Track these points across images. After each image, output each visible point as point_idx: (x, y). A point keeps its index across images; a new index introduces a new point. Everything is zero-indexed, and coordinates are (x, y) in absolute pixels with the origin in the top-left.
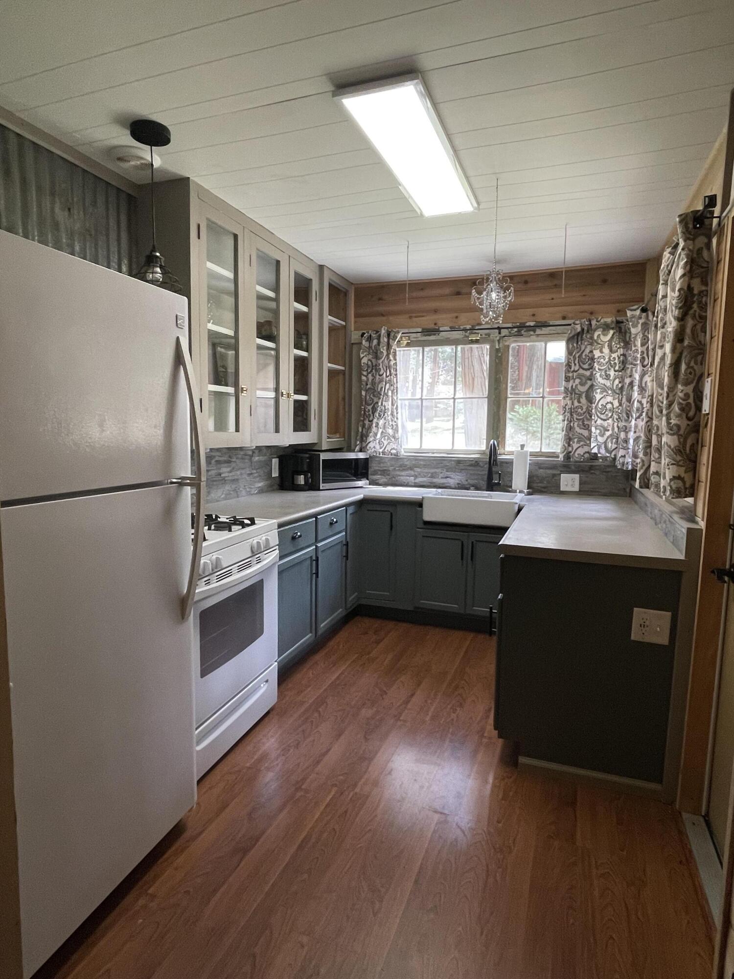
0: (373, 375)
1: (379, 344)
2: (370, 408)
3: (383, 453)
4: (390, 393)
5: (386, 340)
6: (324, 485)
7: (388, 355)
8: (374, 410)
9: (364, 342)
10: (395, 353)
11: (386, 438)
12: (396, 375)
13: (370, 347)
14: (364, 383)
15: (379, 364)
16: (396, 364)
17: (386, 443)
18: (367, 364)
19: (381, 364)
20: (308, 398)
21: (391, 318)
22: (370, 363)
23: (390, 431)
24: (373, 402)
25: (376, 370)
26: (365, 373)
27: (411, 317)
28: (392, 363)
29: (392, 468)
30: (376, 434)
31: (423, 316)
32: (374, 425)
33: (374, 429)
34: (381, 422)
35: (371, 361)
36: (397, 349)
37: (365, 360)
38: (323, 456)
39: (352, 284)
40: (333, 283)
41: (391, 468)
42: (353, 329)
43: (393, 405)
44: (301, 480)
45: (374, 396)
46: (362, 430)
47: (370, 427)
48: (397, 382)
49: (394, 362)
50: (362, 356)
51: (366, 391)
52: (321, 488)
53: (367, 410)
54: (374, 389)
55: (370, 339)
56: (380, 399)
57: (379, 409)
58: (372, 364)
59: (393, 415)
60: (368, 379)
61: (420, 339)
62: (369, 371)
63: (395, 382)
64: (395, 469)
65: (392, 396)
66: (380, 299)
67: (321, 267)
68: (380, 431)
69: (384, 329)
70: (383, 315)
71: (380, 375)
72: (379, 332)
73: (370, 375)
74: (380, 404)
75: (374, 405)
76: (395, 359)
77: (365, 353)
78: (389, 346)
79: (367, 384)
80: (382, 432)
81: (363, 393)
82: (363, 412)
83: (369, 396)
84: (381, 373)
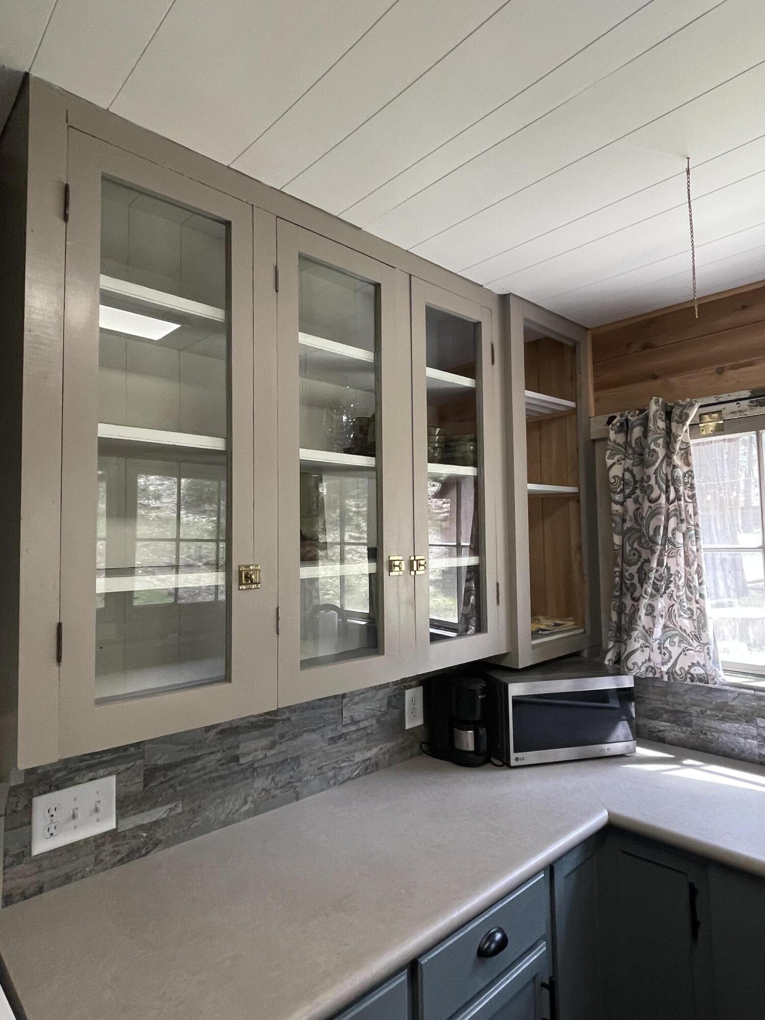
0: (636, 501)
1: (645, 434)
2: (633, 569)
3: (670, 673)
4: (679, 539)
5: (662, 424)
6: (520, 755)
7: (668, 456)
8: (643, 576)
9: (612, 435)
10: (686, 450)
11: (676, 640)
12: (693, 497)
13: (627, 444)
14: (618, 519)
15: (649, 477)
16: (690, 474)
17: (675, 651)
18: (623, 479)
19: (653, 477)
20: (480, 559)
21: (673, 380)
22: (628, 476)
23: (686, 624)
24: (640, 557)
25: (644, 491)
26: (618, 497)
27: (720, 371)
28: (680, 472)
29: (698, 709)
30: (649, 632)
31: (750, 364)
32: (642, 612)
33: (643, 619)
34: (661, 604)
35: (631, 472)
36: (692, 442)
37: (617, 471)
38: (516, 689)
39: (587, 329)
40: (533, 327)
41: (694, 710)
42: (593, 414)
43: (688, 564)
44: (467, 740)
45: (640, 544)
46: (620, 620)
47: (633, 616)
48: (695, 514)
49: (686, 469)
50: (609, 462)
51: (623, 534)
52: (513, 763)
53: (627, 574)
54: (640, 531)
55: (625, 428)
56: (653, 552)
57: (652, 575)
58: (634, 476)
59: (690, 587)
60: (626, 511)
61: (749, 413)
62: (627, 491)
63: (691, 512)
64: (702, 712)
65: (685, 545)
66: (646, 347)
67: (504, 300)
68: (661, 622)
69: (657, 402)
70: (655, 377)
71: (651, 501)
72: (645, 410)
73: (630, 502)
74: (654, 564)
75: (643, 563)
76: (688, 464)
77: (616, 458)
78: (670, 437)
79: (624, 521)
80: (665, 627)
81: (617, 539)
82: (617, 579)
83: (631, 546)
84: (654, 496)
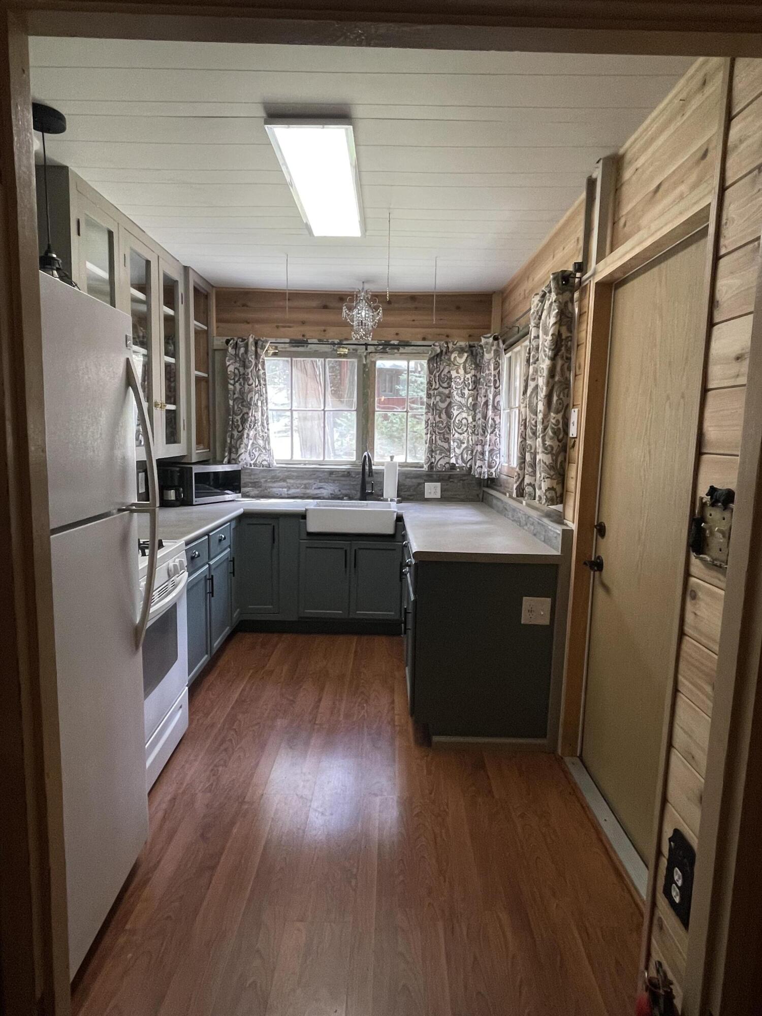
0: (240, 384)
1: (246, 351)
2: (238, 418)
3: (255, 464)
4: (259, 404)
5: (253, 348)
6: (197, 499)
7: (256, 365)
8: (244, 420)
9: (230, 349)
10: (263, 363)
11: (257, 449)
12: (265, 385)
13: (236, 355)
14: (231, 393)
15: (248, 374)
16: (264, 374)
17: (257, 454)
18: (234, 373)
19: (250, 374)
20: (177, 407)
21: (257, 326)
22: (236, 371)
23: (261, 442)
24: (242, 412)
25: (244, 379)
26: (232, 382)
27: (278, 327)
28: (261, 372)
29: (264, 480)
30: (247, 445)
31: (290, 327)
32: (245, 436)
33: (245, 441)
34: (252, 433)
35: (238, 370)
36: (265, 358)
37: (231, 369)
38: (197, 469)
39: (213, 286)
40: (198, 287)
41: (263, 480)
42: (215, 335)
43: (263, 415)
44: (172, 495)
45: (243, 406)
46: (231, 442)
47: (241, 437)
48: (266, 393)
49: (263, 371)
50: (228, 363)
51: (234, 400)
52: (194, 503)
53: (235, 420)
54: (243, 399)
55: (236, 346)
56: (250, 409)
57: (249, 420)
58: (239, 372)
59: (263, 426)
60: (235, 388)
61: (288, 349)
62: (236, 379)
63: (264, 392)
64: (266, 481)
65: (262, 407)
66: (244, 305)
67: (186, 269)
68: (251, 442)
69: (252, 337)
70: (248, 323)
71: (249, 385)
72: (245, 340)
73: (237, 384)
74: (250, 415)
75: (243, 415)
76: (264, 369)
77: (231, 361)
78: (257, 356)
79: (234, 394)
80: (253, 443)
81: (231, 402)
82: (231, 423)
83: (238, 406)
84: (250, 383)
